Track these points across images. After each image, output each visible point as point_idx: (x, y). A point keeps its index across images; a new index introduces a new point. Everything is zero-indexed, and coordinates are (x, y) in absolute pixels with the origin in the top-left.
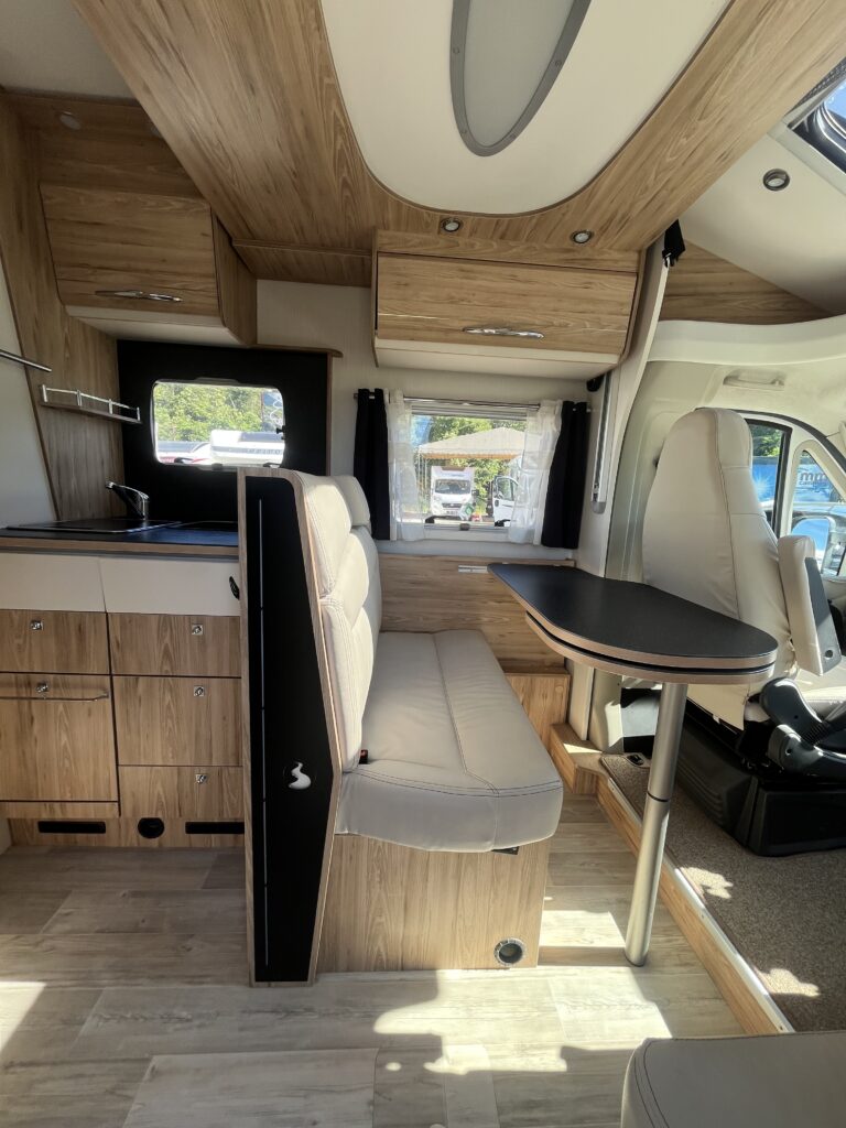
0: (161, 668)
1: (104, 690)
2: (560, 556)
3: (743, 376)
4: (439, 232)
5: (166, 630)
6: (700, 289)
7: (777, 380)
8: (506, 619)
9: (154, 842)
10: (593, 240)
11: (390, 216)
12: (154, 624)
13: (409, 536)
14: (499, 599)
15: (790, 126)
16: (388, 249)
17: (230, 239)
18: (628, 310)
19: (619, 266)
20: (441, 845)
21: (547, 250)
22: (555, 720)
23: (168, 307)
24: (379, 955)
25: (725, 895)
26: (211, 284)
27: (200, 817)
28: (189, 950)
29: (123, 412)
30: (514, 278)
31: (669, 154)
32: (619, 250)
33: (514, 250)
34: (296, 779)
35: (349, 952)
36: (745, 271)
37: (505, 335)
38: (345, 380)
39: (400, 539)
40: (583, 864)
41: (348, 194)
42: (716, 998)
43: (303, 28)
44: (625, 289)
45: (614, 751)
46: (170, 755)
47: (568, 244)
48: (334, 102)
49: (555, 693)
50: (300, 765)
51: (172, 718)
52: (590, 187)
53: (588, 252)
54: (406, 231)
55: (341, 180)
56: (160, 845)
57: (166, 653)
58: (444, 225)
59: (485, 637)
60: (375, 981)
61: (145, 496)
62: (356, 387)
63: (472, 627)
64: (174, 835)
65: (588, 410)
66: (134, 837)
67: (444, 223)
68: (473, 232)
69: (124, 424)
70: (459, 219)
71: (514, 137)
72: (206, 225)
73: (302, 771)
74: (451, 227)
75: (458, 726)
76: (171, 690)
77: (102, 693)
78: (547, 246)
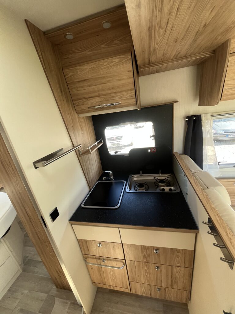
5: (144, 250)
12: (140, 248)
23: (115, 107)
38: (180, 112)
46: (147, 282)
51: (147, 273)
57: (145, 256)
61: (111, 172)
76: (147, 266)
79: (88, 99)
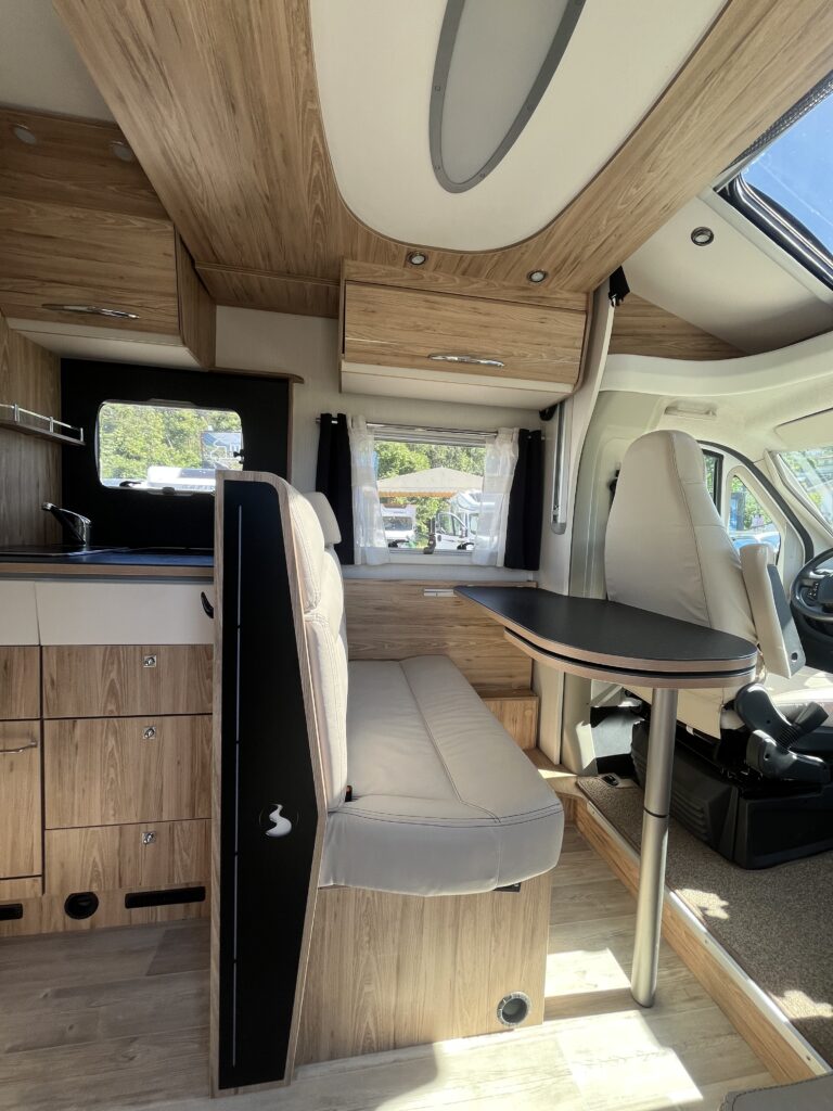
0: (105, 707)
1: (33, 740)
2: (523, 577)
3: (681, 407)
4: (405, 266)
5: (113, 663)
6: (638, 331)
7: (710, 411)
8: (471, 643)
9: (85, 923)
10: (547, 281)
11: (359, 246)
12: (99, 658)
13: (374, 560)
14: (464, 622)
15: (715, 189)
16: (354, 277)
17: (193, 262)
18: (579, 344)
19: (570, 305)
20: (441, 889)
21: (504, 287)
22: (527, 745)
23: (123, 323)
24: (368, 1033)
25: (723, 915)
26: (172, 303)
27: (145, 886)
28: (132, 1059)
29: (64, 431)
30: (476, 311)
31: (620, 201)
32: (569, 291)
33: (475, 286)
34: (274, 825)
35: (332, 1034)
36: (673, 316)
37: (468, 363)
38: (306, 406)
39: (365, 564)
40: (572, 898)
41: (319, 221)
42: (731, 1034)
43: (291, 50)
44: (576, 325)
45: (587, 773)
46: (111, 812)
47: (524, 282)
48: (315, 127)
49: (524, 716)
50: (280, 807)
51: (113, 766)
52: (548, 230)
53: (542, 291)
54: (374, 262)
55: (314, 206)
56: (92, 926)
57: (112, 692)
58: (411, 257)
59: (453, 662)
60: (365, 1067)
61: (86, 521)
62: (318, 411)
63: (439, 653)
64: (112, 910)
65: (543, 438)
66: (59, 920)
67: (411, 256)
68: (437, 267)
69: (64, 444)
70: (426, 253)
71: (484, 176)
72: (169, 245)
73: (282, 814)
74: (417, 260)
75: (443, 754)
76: (115, 733)
77: (27, 742)
78: (505, 283)
79: (48, 284)
